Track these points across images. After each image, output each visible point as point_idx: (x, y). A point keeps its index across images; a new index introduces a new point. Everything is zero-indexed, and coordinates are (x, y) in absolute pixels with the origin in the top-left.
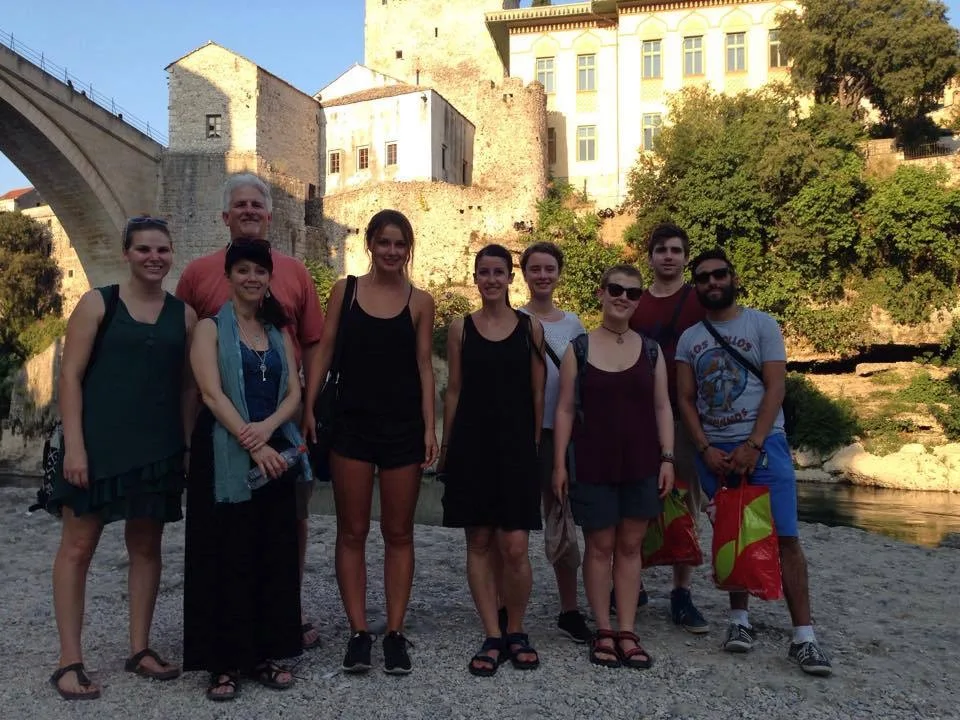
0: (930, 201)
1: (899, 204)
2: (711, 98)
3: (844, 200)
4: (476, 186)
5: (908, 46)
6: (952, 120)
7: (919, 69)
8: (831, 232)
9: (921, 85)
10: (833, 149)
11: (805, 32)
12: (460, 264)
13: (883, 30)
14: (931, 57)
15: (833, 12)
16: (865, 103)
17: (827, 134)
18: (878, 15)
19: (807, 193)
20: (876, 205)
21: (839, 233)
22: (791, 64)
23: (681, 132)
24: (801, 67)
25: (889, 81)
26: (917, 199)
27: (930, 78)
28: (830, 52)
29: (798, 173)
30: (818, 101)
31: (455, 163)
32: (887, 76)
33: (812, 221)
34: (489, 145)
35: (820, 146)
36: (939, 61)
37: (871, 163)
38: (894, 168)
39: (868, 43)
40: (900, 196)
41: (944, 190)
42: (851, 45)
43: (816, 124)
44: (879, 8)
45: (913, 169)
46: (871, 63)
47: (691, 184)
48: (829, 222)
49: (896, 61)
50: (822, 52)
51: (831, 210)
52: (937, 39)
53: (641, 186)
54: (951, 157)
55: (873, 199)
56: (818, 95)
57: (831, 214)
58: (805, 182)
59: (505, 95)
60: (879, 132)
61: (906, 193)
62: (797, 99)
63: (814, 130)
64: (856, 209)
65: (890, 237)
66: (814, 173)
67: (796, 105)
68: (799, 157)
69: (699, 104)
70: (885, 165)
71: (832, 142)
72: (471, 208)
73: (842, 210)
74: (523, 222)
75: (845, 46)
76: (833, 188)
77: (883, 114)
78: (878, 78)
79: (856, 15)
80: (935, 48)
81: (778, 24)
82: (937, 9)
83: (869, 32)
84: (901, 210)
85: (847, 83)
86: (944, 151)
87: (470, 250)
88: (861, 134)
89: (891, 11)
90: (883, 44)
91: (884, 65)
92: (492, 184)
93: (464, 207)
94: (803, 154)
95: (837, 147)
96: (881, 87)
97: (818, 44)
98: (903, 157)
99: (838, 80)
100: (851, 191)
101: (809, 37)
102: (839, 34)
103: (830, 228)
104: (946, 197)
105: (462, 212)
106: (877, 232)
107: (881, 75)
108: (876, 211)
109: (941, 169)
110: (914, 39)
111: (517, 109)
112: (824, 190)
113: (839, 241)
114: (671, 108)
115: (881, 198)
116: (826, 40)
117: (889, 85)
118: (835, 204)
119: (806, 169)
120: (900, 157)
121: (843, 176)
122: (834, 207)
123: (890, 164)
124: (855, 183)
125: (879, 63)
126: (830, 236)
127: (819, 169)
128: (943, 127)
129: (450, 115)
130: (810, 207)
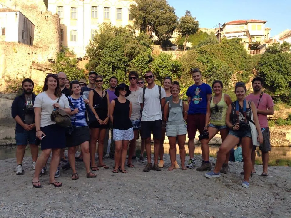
0: (168, 63)
1: (160, 63)
2: (112, 27)
3: (146, 61)
4: (35, 46)
5: (164, 19)
6: (175, 41)
7: (166, 26)
8: (143, 70)
9: (167, 30)
10: (144, 46)
11: (138, 11)
12: (28, 72)
13: (158, 13)
14: (170, 23)
15: (145, 6)
16: (153, 34)
17: (142, 42)
18: (156, 9)
19: (137, 58)
20: (155, 63)
21: (145, 70)
22: (134, 20)
23: (102, 36)
24: (137, 21)
25: (159, 28)
26: (165, 62)
27: (169, 29)
28: (144, 18)
29: (134, 52)
30: (141, 32)
31: (27, 37)
32: (159, 27)
33: (138, 66)
34: (39, 33)
35: (141, 45)
36: (172, 24)
37: (154, 51)
38: (160, 53)
39: (154, 17)
40: (160, 61)
41: (172, 60)
42: (150, 16)
43: (140, 38)
44: (157, 7)
45: (164, 54)
46: (155, 23)
47: (105, 52)
48: (142, 67)
49: (161, 23)
50: (142, 17)
51: (143, 64)
52: (172, 18)
53: (90, 51)
54: (174, 51)
55: (154, 61)
56: (141, 30)
57: (143, 65)
58: (136, 55)
59: (46, 17)
60: (157, 43)
61: (162, 60)
62: (135, 30)
63: (139, 40)
64: (150, 64)
65: (158, 72)
66: (139, 52)
67: (135, 32)
68: (135, 47)
69: (108, 28)
70: (158, 52)
71: (144, 44)
72: (32, 53)
73: (146, 64)
74: (51, 60)
75: (148, 17)
76: (143, 57)
77: (158, 38)
78: (156, 27)
79: (151, 8)
80: (171, 20)
81: (131, 8)
82: (172, 9)
83: (154, 14)
84: (161, 65)
85: (149, 28)
86: (173, 50)
87: (32, 67)
88: (152, 43)
89: (160, 8)
90: (158, 18)
91: (158, 24)
92: (40, 46)
93: (30, 53)
94: (136, 47)
95: (145, 46)
96: (157, 30)
97: (141, 15)
98: (162, 50)
99: (147, 27)
100: (148, 59)
101: (139, 13)
102: (147, 13)
103: (143, 68)
104: (172, 62)
105: (29, 54)
106: (154, 70)
107: (157, 26)
108: (155, 65)
109: (171, 54)
110: (165, 17)
111: (49, 22)
112: (141, 58)
113: (145, 73)
114: (100, 28)
115: (156, 61)
116: (143, 14)
117: (159, 29)
118: (144, 62)
119: (136, 51)
120: (161, 50)
121: (146, 54)
122: (144, 63)
123: (159, 52)
124: (149, 57)
125: (157, 23)
126: (142, 71)
127: (140, 51)
128: (173, 43)
129: (26, 21)
130: (137, 63)
